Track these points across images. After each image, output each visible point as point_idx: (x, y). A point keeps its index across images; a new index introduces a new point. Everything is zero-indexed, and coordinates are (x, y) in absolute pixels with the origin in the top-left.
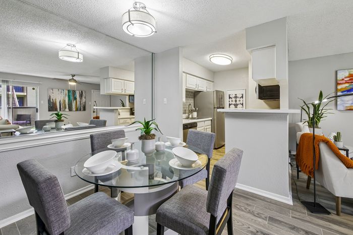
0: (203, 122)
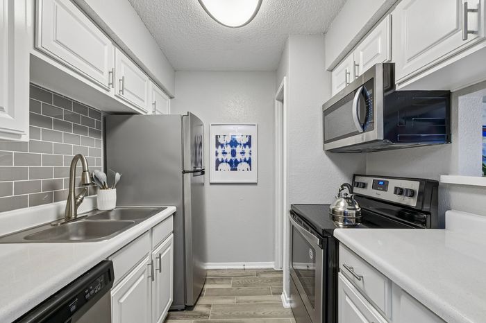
0: (148, 235)
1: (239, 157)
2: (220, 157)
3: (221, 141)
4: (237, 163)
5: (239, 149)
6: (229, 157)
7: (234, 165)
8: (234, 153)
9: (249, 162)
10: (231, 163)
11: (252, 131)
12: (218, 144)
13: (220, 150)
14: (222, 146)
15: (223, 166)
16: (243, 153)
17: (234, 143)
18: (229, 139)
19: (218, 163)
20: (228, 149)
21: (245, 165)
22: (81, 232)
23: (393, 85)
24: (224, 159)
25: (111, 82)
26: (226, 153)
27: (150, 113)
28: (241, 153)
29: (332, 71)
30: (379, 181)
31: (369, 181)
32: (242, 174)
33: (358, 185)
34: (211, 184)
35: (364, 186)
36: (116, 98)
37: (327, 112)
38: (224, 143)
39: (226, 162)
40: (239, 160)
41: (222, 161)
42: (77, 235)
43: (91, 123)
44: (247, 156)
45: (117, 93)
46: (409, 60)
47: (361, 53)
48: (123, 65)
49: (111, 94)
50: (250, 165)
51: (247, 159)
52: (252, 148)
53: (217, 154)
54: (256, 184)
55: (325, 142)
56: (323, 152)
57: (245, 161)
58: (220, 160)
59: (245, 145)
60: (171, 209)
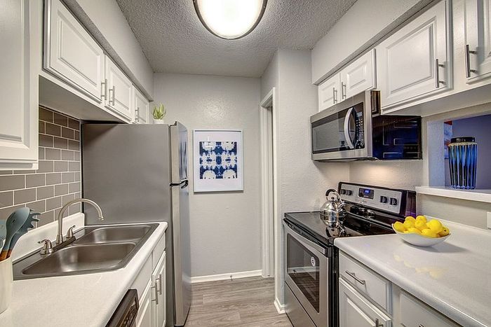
1: (224, 164)
2: (205, 164)
3: (205, 147)
4: (222, 170)
5: (224, 156)
6: (214, 164)
7: (219, 172)
8: (219, 160)
9: (235, 169)
10: (216, 171)
11: (237, 138)
12: (202, 151)
13: (204, 157)
14: (207, 152)
15: (208, 174)
16: (228, 160)
17: (219, 150)
18: (214, 146)
19: (202, 171)
20: (213, 156)
21: (232, 173)
23: (378, 110)
24: (209, 166)
25: (104, 94)
26: (211, 160)
27: (133, 120)
28: (227, 160)
29: (318, 85)
30: (365, 190)
31: (356, 190)
32: (229, 182)
33: (345, 192)
34: (195, 193)
35: (351, 193)
37: (315, 125)
38: (209, 150)
39: (211, 169)
40: (224, 168)
41: (207, 169)
44: (233, 163)
45: (108, 104)
46: (392, 92)
47: (348, 75)
48: (112, 74)
49: (102, 106)
50: (236, 172)
51: (233, 167)
52: (237, 156)
53: (201, 161)
54: (242, 191)
55: (314, 152)
56: (312, 161)
57: (231, 168)
58: (205, 168)
59: (230, 152)
60: (163, 225)
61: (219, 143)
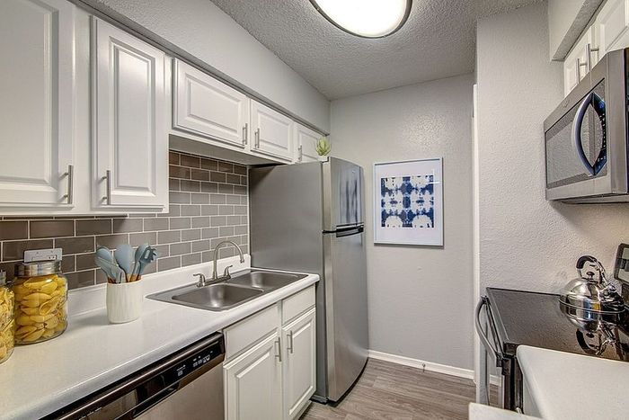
1: (414, 207)
2: (388, 208)
3: (389, 185)
4: (411, 216)
5: (414, 196)
6: (400, 208)
7: (407, 219)
8: (407, 202)
9: (430, 214)
10: (402, 216)
11: (434, 170)
12: (384, 190)
13: (387, 198)
14: (390, 192)
15: (391, 220)
16: (421, 201)
17: (407, 188)
18: (399, 183)
19: (384, 216)
20: (399, 197)
21: (425, 220)
22: (220, 295)
24: (394, 210)
26: (396, 202)
27: (295, 160)
28: (418, 202)
29: (563, 59)
32: (421, 232)
34: (376, 244)
36: (252, 153)
38: (393, 188)
39: (396, 214)
40: (414, 212)
41: (391, 214)
42: (216, 298)
43: (236, 180)
44: (427, 206)
45: (253, 148)
49: (247, 151)
50: (432, 219)
51: (427, 211)
52: (434, 195)
53: (383, 204)
54: (441, 247)
55: (548, 186)
56: (547, 205)
57: (424, 213)
58: (388, 212)
59: (423, 190)
60: (313, 277)
61: (408, 179)
